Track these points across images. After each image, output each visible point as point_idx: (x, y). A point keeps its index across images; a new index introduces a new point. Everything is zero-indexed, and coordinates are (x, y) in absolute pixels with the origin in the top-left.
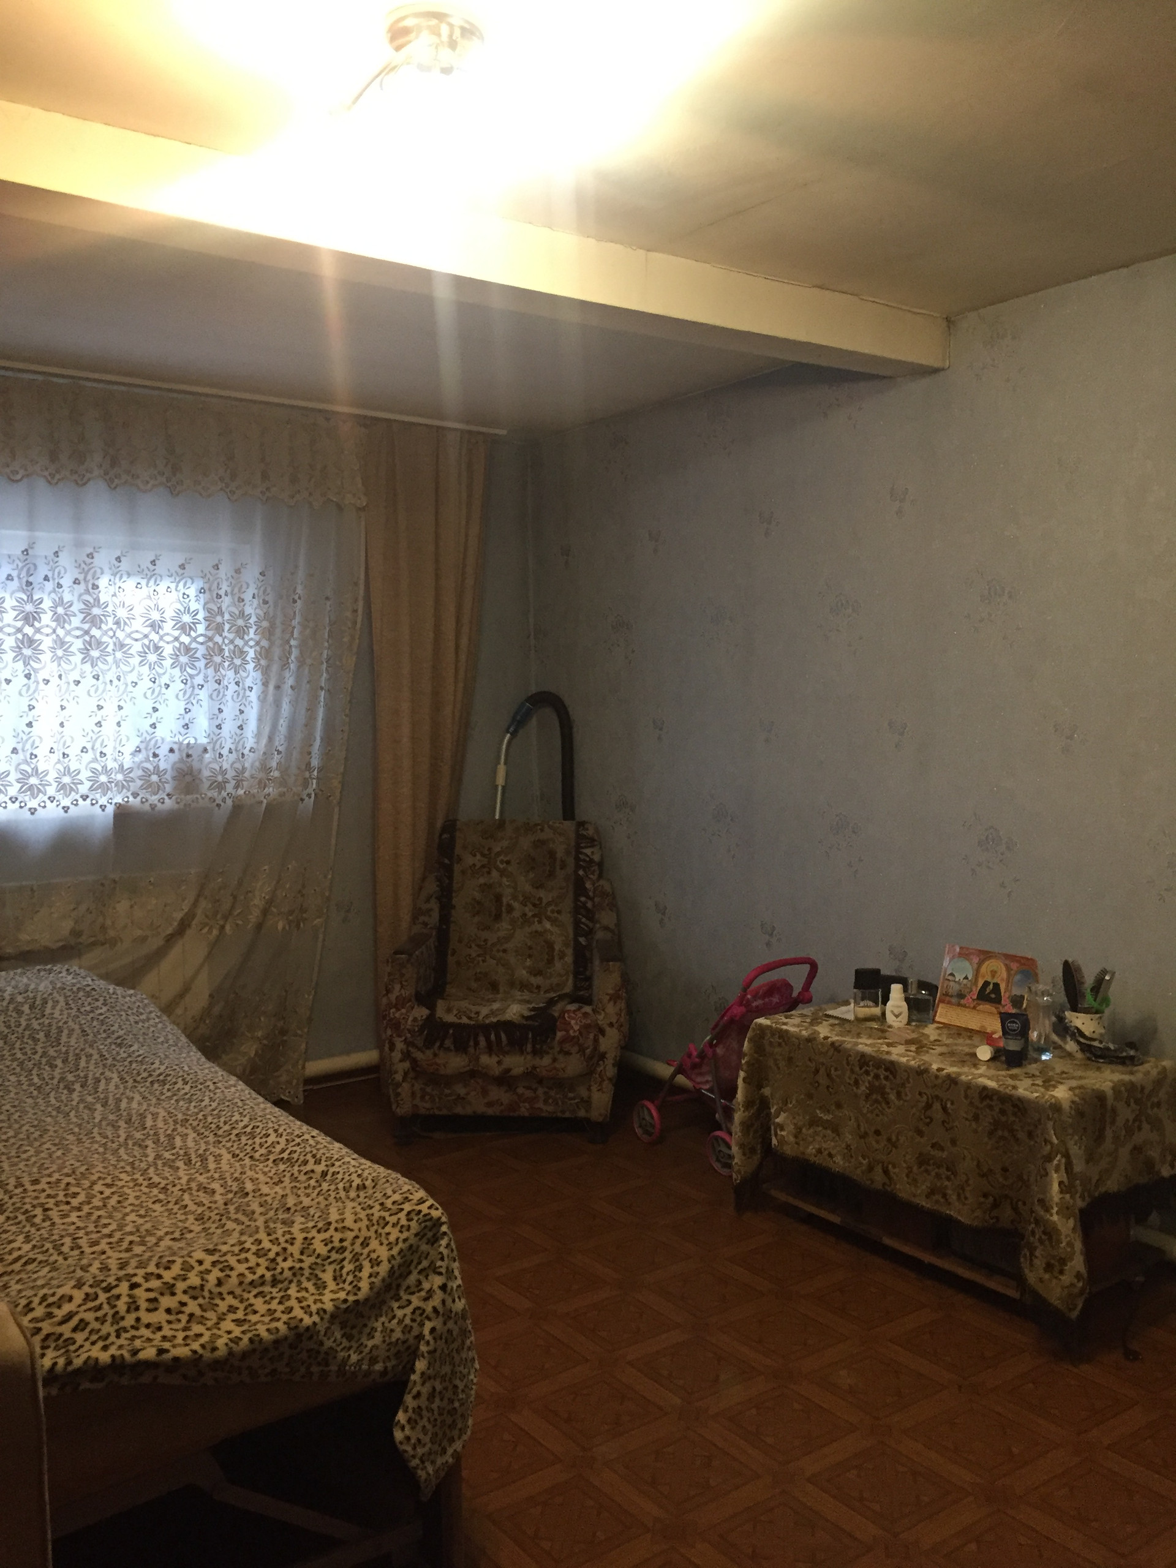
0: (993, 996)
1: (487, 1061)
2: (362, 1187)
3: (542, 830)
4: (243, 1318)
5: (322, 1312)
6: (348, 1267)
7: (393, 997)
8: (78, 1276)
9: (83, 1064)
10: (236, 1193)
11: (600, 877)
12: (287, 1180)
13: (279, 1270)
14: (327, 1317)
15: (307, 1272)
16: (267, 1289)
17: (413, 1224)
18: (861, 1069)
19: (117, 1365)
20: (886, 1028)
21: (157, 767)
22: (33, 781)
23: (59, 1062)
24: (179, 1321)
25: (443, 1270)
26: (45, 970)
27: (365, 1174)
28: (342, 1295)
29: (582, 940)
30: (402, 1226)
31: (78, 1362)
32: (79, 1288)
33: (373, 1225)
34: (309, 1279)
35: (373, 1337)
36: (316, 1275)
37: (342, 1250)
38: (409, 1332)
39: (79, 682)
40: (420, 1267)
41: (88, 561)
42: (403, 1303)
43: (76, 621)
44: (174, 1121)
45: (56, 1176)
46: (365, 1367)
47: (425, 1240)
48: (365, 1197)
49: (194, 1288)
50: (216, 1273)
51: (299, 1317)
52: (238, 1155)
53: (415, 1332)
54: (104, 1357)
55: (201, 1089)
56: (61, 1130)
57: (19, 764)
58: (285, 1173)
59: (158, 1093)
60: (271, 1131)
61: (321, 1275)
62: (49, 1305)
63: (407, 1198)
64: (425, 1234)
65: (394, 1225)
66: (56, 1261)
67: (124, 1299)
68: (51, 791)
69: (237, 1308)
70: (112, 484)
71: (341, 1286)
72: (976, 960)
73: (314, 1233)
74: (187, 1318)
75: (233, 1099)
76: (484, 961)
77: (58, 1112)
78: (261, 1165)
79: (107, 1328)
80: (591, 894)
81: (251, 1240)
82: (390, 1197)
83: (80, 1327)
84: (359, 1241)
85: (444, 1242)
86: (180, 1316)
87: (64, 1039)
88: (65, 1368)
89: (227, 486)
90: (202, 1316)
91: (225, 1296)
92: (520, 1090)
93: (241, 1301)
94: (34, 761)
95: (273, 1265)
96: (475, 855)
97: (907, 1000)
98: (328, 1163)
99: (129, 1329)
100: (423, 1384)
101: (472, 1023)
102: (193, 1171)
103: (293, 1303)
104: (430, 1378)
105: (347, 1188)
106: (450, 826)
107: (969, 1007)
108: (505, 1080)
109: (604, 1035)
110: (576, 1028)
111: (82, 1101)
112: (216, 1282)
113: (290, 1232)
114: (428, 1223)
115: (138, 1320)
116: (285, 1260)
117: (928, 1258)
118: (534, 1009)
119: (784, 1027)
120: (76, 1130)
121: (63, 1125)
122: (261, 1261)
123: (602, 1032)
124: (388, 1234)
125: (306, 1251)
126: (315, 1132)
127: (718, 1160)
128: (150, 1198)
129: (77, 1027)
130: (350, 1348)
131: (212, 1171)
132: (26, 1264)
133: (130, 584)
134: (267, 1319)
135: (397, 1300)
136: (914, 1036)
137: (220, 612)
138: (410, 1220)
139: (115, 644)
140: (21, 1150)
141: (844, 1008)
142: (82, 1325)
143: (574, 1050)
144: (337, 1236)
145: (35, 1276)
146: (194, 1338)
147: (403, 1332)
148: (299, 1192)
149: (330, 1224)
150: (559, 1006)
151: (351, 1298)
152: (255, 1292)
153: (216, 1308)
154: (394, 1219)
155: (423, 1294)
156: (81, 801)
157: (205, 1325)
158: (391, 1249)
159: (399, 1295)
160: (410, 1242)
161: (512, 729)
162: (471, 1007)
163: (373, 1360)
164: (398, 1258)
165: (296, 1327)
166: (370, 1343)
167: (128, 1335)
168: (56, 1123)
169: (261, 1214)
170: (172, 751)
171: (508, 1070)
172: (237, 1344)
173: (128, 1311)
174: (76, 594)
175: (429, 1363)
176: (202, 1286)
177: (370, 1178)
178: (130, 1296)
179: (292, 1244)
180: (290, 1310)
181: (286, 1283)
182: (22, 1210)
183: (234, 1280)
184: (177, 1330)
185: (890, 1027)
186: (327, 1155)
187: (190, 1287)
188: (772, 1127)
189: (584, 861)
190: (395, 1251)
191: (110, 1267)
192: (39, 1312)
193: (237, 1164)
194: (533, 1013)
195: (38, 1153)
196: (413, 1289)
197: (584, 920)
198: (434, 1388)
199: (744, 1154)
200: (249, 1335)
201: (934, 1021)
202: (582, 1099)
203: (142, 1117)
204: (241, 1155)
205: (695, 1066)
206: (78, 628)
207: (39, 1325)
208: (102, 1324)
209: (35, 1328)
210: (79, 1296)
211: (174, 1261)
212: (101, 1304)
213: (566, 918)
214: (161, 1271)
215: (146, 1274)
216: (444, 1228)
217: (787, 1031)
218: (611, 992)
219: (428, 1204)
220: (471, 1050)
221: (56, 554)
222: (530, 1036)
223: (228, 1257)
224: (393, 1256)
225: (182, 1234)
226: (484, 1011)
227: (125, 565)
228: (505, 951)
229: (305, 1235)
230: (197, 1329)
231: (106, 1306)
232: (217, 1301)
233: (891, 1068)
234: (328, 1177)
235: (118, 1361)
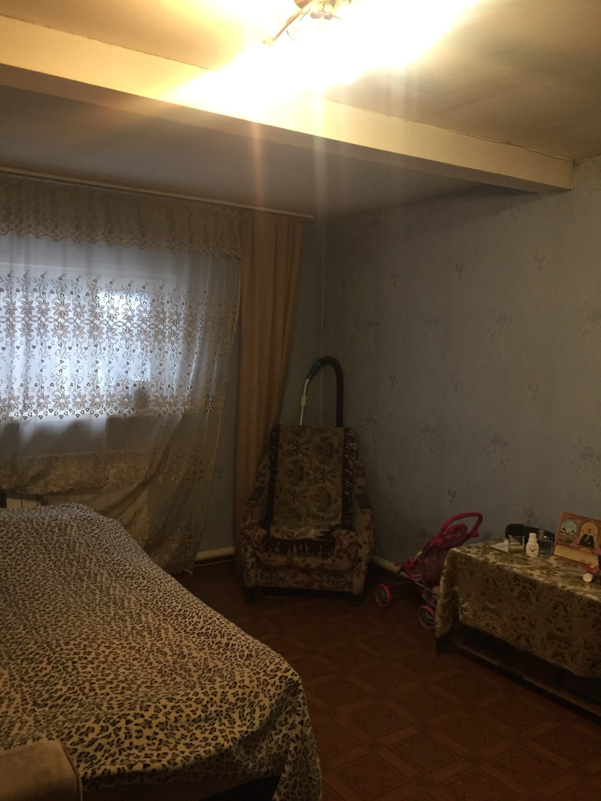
0: (589, 543)
1: (297, 560)
2: (249, 656)
3: (326, 432)
4: (189, 742)
5: (234, 739)
6: (247, 710)
7: (247, 523)
8: (96, 713)
9: (88, 564)
10: (179, 655)
11: (356, 459)
12: (206, 647)
13: (209, 712)
14: (237, 742)
15: (224, 713)
16: (202, 724)
17: (283, 685)
18: (515, 582)
19: (121, 774)
20: (526, 558)
21: (127, 394)
22: (62, 401)
23: (75, 563)
24: (154, 744)
25: (301, 713)
26: (65, 506)
27: (251, 647)
28: (245, 728)
29: (346, 493)
30: (277, 686)
31: (99, 772)
32: (98, 723)
33: (260, 684)
34: (225, 718)
35: (261, 752)
36: (229, 715)
37: (243, 700)
38: (281, 748)
39: (87, 348)
40: (287, 710)
41: (94, 284)
42: (278, 731)
43: (86, 316)
44: (140, 604)
45: (78, 640)
46: (256, 770)
47: (289, 694)
48: (254, 666)
49: (162, 724)
50: (173, 715)
51: (222, 743)
52: (177, 629)
53: (285, 748)
54: (113, 769)
55: (153, 583)
56: (79, 607)
57: (55, 392)
58: (205, 643)
59: (129, 584)
60: (194, 614)
61: (232, 715)
62: (81, 734)
63: (278, 668)
64: (290, 691)
65: (272, 685)
66: (82, 699)
67: (123, 730)
68: (70, 406)
69: (186, 736)
70: (109, 243)
71: (244, 722)
72: (579, 522)
73: (227, 689)
74: (158, 742)
75: (171, 590)
76: (294, 502)
77: (76, 595)
78: (191, 636)
79: (114, 749)
80: (351, 467)
81: (192, 692)
82: (268, 666)
83: (99, 748)
84: (253, 694)
85: (300, 696)
86: (155, 741)
87: (77, 549)
88: (92, 777)
89: (171, 245)
90: (167, 741)
91: (179, 728)
92: (314, 576)
93: (189, 732)
94: (63, 390)
95: (205, 709)
96: (289, 445)
97: (538, 542)
98: (228, 637)
99: (126, 749)
100: (290, 779)
101: (289, 539)
102: (153, 639)
103: (217, 733)
104: (293, 776)
105: (241, 656)
106: (277, 429)
107: (574, 549)
108: (307, 570)
109: (361, 548)
110: (346, 544)
111: (88, 588)
112: (174, 720)
113: (214, 688)
114: (291, 684)
115: (131, 743)
116: (212, 706)
117: (551, 690)
118: (323, 532)
119: (468, 554)
120: (87, 607)
121: (79, 604)
122: (199, 706)
123: (360, 547)
124: (269, 690)
125: (223, 700)
126: (219, 615)
127: (424, 621)
128: (132, 656)
129: (83, 541)
130: (249, 759)
131: (164, 639)
132: (64, 700)
133: (116, 297)
134: (203, 744)
135: (274, 730)
136: (544, 564)
137: (164, 312)
138: (281, 682)
139: (108, 328)
140: (57, 620)
141: (501, 544)
142: (100, 747)
143: (345, 556)
144: (241, 691)
145: (71, 710)
146: (163, 756)
147: (278, 749)
148: (214, 656)
149: (236, 683)
150: (337, 531)
151: (250, 730)
152: (195, 726)
153: (174, 736)
154: (272, 681)
155: (288, 726)
156: (86, 412)
157: (169, 747)
158: (271, 700)
159: (275, 726)
160: (281, 695)
161: (310, 376)
162: (289, 530)
163: (261, 766)
164: (275, 705)
165: (221, 749)
166: (260, 756)
167: (126, 753)
168: (76, 602)
169: (194, 671)
170: (135, 385)
171: (309, 565)
172: (188, 760)
173: (126, 738)
174: (87, 301)
175: (293, 767)
176: (167, 722)
177: (254, 649)
178: (126, 728)
179: (216, 696)
180: (216, 738)
181: (213, 720)
182: (61, 662)
183: (184, 718)
184: (153, 750)
185: (529, 557)
186: (228, 632)
187: (160, 723)
188: (460, 609)
189: (349, 450)
190: (273, 702)
191: (113, 706)
192: (76, 738)
193: (177, 635)
194: (322, 535)
195: (67, 622)
196: (283, 723)
197: (347, 482)
198: (296, 781)
199: (443, 622)
200: (194, 755)
201: (553, 555)
202: (347, 582)
203: (122, 600)
204: (179, 629)
205: (411, 569)
206: (87, 319)
207: (76, 747)
208: (111, 746)
209: (74, 749)
210: (98, 728)
211: (150, 706)
212: (111, 734)
213: (338, 480)
214: (143, 712)
215: (135, 713)
216: (301, 687)
217: (470, 557)
218: (366, 525)
219: (291, 672)
220: (289, 554)
221: (77, 280)
222: (321, 547)
223: (180, 704)
224: (272, 704)
225: (151, 684)
226: (296, 533)
227: (114, 286)
228: (305, 497)
229: (222, 690)
230: (164, 749)
231: (113, 735)
232: (175, 732)
233: (534, 584)
234: (229, 647)
235: (122, 771)
